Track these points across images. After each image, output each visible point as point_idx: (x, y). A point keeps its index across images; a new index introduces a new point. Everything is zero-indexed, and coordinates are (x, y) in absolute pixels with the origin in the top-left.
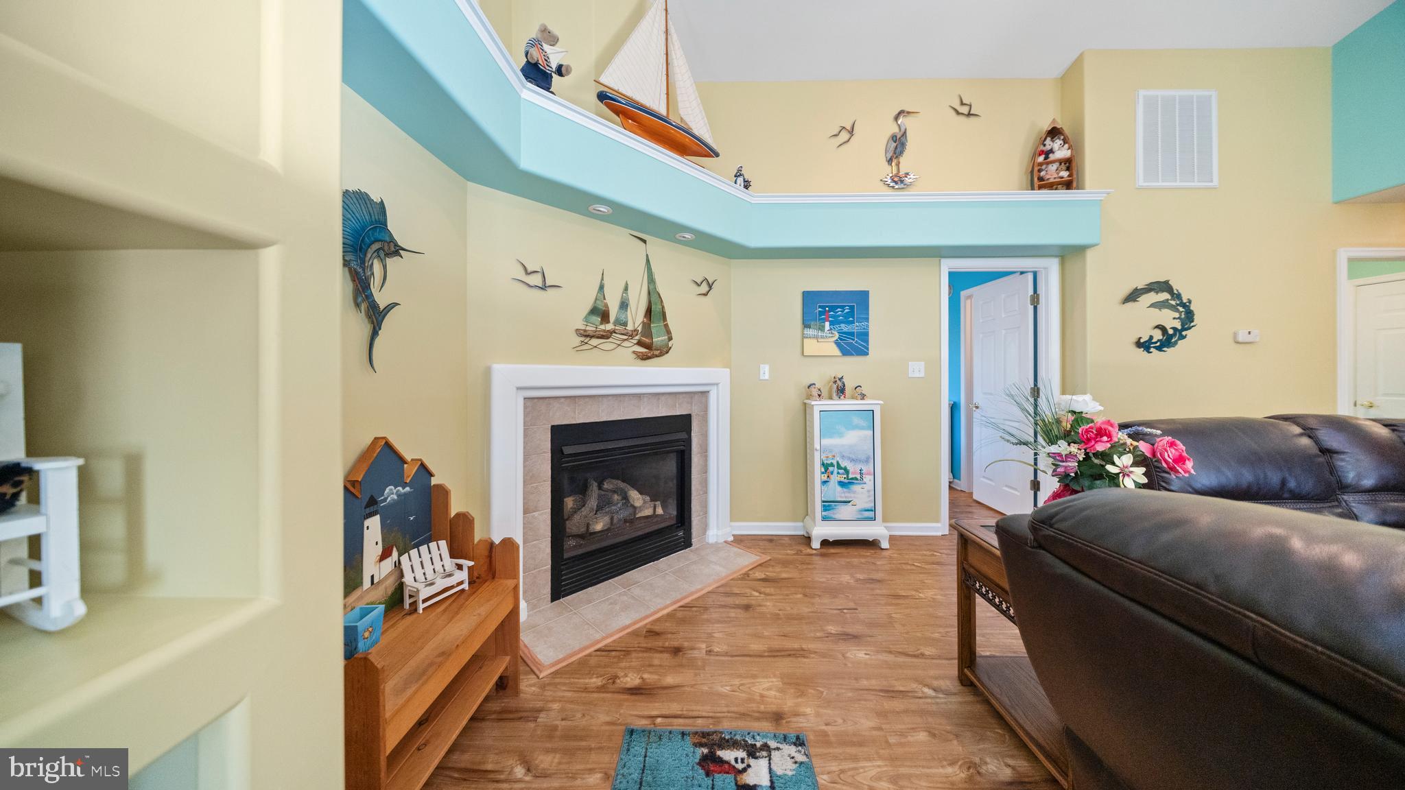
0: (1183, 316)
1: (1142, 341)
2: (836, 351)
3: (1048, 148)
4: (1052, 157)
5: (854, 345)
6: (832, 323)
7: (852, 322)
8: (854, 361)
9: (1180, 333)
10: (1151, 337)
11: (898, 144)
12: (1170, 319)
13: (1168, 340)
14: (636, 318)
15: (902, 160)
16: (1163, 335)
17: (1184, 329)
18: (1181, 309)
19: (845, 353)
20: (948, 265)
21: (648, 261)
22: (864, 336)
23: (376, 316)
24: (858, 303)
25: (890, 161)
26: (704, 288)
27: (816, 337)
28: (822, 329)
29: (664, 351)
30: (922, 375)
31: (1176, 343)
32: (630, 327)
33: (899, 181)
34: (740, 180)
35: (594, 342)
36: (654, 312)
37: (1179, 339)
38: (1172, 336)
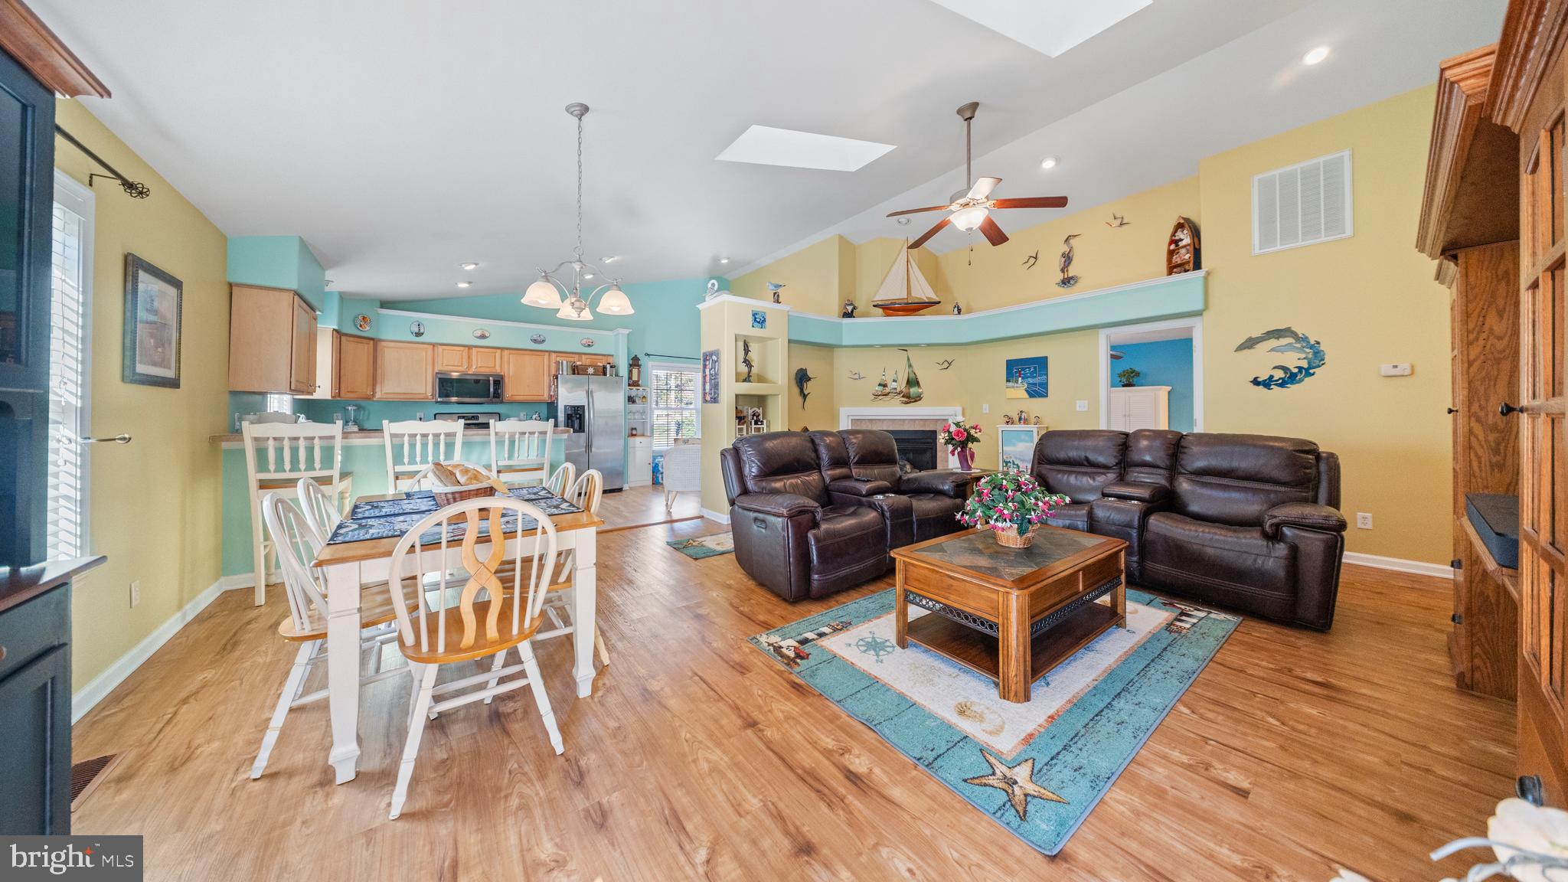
0: (1310, 356)
1: (1259, 380)
2: (1026, 395)
3: (1177, 238)
4: (1181, 244)
5: (1038, 391)
6: (1023, 378)
7: (1035, 377)
8: (1038, 402)
9: (1307, 372)
10: (1271, 377)
11: (1068, 259)
12: (1294, 360)
13: (1291, 378)
14: (902, 385)
15: (1070, 268)
16: (1286, 373)
17: (1310, 367)
18: (1308, 350)
19: (1031, 396)
20: (1103, 334)
21: (908, 359)
22: (1045, 385)
23: (805, 396)
24: (1041, 364)
25: (1063, 270)
26: (946, 365)
27: (1013, 387)
28: (1017, 382)
29: (918, 398)
30: (1086, 409)
31: (1301, 381)
32: (898, 391)
33: (1067, 282)
34: (956, 309)
35: (880, 397)
36: (913, 382)
37: (1305, 376)
38: (1295, 375)
